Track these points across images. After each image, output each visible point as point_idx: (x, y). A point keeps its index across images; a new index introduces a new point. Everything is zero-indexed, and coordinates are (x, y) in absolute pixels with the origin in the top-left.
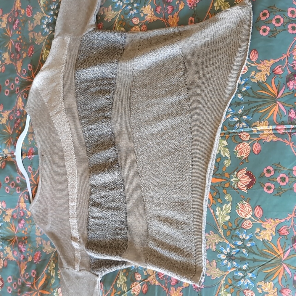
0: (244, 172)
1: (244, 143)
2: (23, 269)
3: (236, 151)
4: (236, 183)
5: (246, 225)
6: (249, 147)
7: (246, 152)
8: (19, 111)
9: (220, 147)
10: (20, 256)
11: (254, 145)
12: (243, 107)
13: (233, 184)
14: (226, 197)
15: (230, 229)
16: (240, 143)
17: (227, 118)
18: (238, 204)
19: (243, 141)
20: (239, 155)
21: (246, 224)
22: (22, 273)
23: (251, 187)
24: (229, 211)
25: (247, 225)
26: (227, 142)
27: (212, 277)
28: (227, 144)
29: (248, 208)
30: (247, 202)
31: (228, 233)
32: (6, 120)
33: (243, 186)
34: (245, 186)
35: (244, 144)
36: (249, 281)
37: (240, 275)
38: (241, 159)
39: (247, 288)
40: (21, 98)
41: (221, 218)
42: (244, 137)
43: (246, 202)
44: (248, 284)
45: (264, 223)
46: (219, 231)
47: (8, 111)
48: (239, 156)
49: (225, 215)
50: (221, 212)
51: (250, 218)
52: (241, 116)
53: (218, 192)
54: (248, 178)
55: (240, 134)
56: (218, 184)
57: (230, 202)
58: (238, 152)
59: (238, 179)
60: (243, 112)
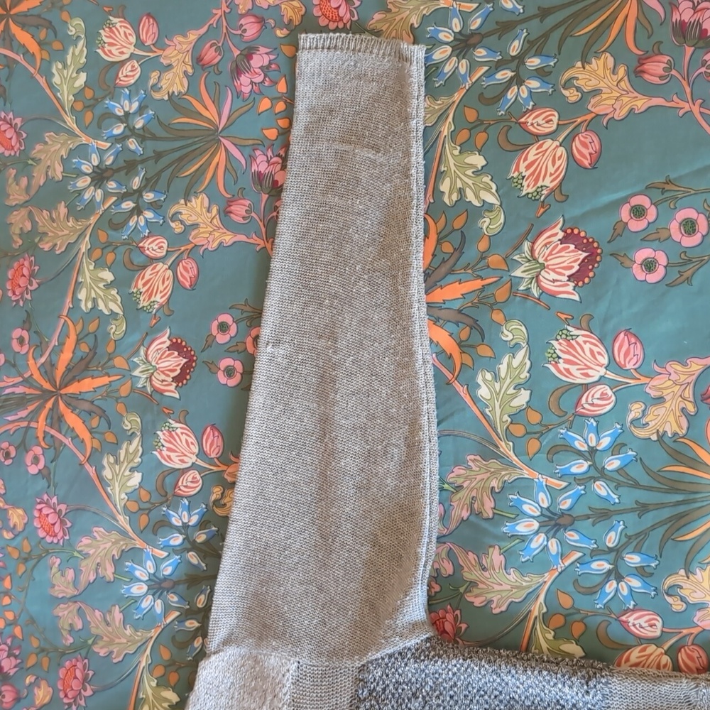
1: (543, 143)
3: (516, 174)
6: (561, 150)
11: (577, 138)
13: (525, 284)
14: (505, 332)
16: (526, 147)
18: (554, 343)
19: (538, 137)
20: (528, 186)
21: (590, 401)
24: (525, 375)
27: (493, 606)
35: (541, 146)
36: (636, 583)
38: (538, 197)
39: (631, 607)
44: (631, 590)
45: (654, 383)
46: (497, 447)
48: (530, 190)
49: (511, 391)
50: (497, 386)
51: (601, 377)
53: (475, 326)
55: (523, 120)
58: (523, 177)
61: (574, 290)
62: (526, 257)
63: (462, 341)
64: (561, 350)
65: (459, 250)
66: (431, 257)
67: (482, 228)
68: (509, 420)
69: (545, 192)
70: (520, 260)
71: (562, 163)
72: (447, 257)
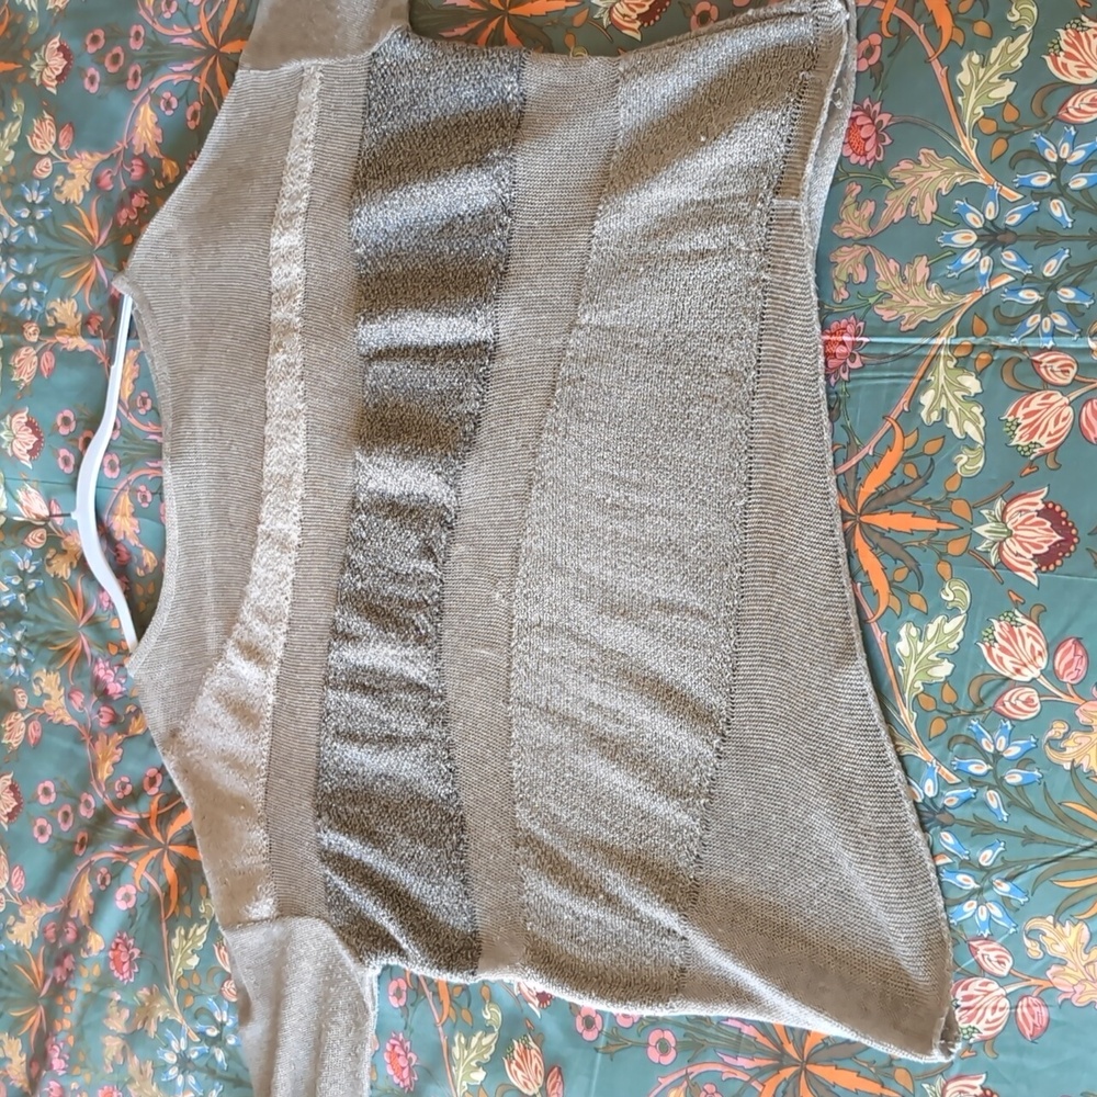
0: (1035, 504)
1: (1051, 395)
2: (104, 760)
3: (1011, 419)
4: (995, 543)
5: (1014, 706)
7: (1051, 429)
8: (143, 161)
9: (947, 397)
10: (99, 712)
11: (1089, 404)
12: (1067, 251)
13: (984, 545)
14: (947, 589)
15: (946, 713)
16: (1033, 391)
17: (993, 287)
18: (994, 621)
19: (1046, 384)
20: (1021, 437)
21: (1013, 701)
22: (99, 777)
23: (1055, 566)
24: (953, 645)
25: (1019, 704)
26: (978, 382)
28: (980, 391)
29: (1030, 639)
30: (1030, 619)
31: (938, 726)
32: (83, 187)
33: (1021, 556)
34: (1031, 556)
37: (965, 883)
38: (1028, 453)
40: (152, 109)
41: (913, 666)
42: (1052, 371)
43: (1026, 617)
45: (1086, 707)
46: (899, 713)
47: (91, 155)
48: (1021, 443)
49: (933, 657)
50: (920, 645)
51: (1034, 679)
52: (1052, 285)
54: (1047, 530)
55: (1037, 358)
56: (917, 537)
57: (963, 612)
58: (1018, 425)
59: (1006, 527)
60: (1064, 271)
61: (1035, 572)
62: (995, 517)
63: (894, 581)
64: (1000, 634)
65: (924, 479)
66: (889, 475)
67: (956, 465)
68: (922, 688)
69: (1038, 451)
70: (987, 517)
71: (1065, 425)
72: (907, 481)
